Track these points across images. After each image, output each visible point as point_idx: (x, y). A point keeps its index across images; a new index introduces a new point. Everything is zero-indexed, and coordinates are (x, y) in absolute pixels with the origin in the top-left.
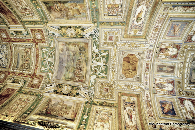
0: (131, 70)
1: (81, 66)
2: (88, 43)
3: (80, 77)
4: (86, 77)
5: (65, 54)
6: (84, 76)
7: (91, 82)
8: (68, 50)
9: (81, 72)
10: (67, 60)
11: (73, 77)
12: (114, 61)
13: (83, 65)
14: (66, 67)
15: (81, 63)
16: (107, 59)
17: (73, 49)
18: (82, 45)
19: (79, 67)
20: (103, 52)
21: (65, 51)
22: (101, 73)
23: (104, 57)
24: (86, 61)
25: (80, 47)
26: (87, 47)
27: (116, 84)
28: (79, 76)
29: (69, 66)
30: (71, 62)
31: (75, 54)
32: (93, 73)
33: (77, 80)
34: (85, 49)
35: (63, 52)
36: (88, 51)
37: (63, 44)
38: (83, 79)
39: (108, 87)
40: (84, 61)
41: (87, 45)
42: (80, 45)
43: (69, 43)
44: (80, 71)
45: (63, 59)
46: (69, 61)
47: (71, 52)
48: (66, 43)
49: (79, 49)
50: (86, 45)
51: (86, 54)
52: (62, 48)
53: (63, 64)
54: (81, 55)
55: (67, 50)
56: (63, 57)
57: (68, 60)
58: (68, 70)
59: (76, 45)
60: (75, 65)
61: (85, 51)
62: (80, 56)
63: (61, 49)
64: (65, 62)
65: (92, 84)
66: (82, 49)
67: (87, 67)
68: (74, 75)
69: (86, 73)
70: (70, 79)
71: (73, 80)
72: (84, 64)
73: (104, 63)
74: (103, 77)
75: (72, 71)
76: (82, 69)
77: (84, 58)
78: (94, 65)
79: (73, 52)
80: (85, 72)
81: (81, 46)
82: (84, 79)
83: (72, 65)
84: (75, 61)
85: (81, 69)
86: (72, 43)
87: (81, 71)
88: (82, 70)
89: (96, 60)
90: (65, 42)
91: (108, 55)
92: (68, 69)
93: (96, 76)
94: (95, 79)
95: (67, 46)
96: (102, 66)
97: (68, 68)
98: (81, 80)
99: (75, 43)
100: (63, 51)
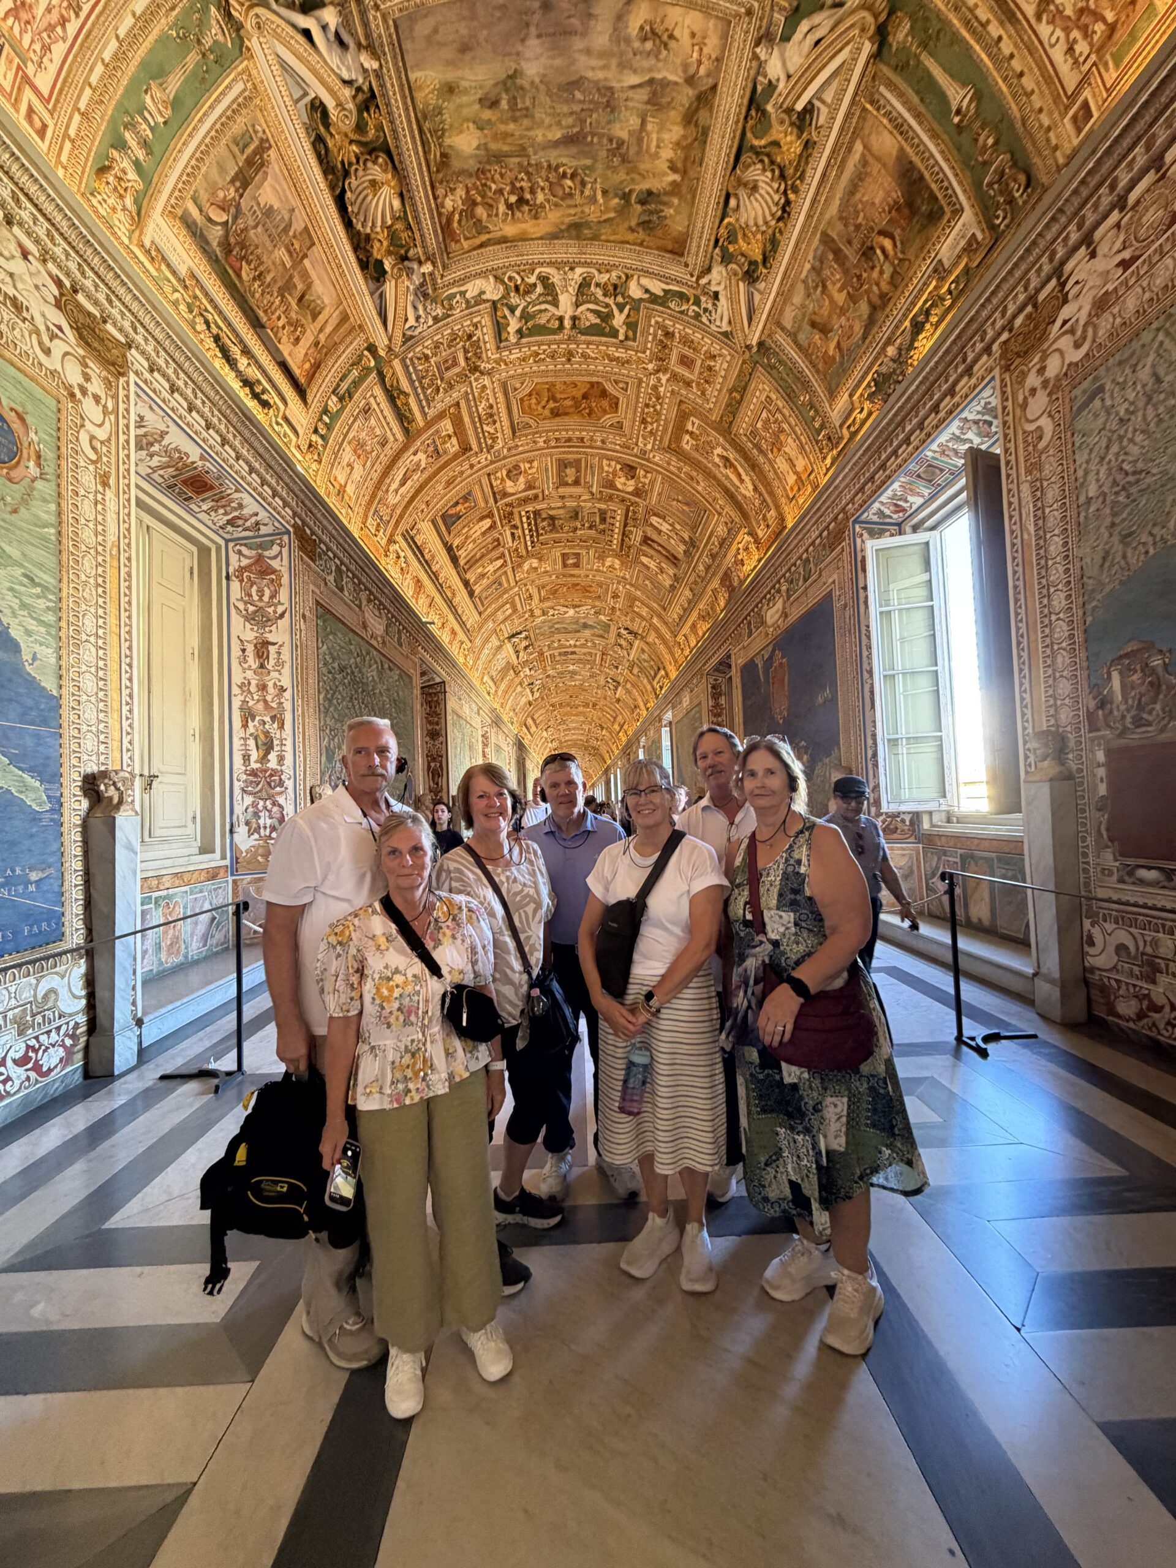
0: (552, 405)
1: (540, 197)
2: (682, 255)
3: (473, 216)
4: (481, 246)
5: (622, 66)
6: (484, 238)
7: (463, 289)
8: (648, 102)
9: (502, 208)
10: (577, 83)
11: (456, 164)
12: (584, 356)
13: (550, 215)
14: (519, 81)
15: (562, 199)
16: (593, 330)
17: (653, 149)
18: (675, 217)
19: (532, 192)
20: (628, 316)
21: (646, 64)
22: (518, 313)
23: (607, 317)
24: (576, 230)
25: (665, 199)
26: (660, 243)
27: (486, 380)
28: (474, 204)
29: (528, 103)
30: (559, 123)
31: (618, 148)
32: (510, 278)
33: (449, 204)
34: (651, 229)
35: (637, 44)
36: (635, 244)
37: (700, 63)
38: (466, 239)
39: (463, 363)
40: (576, 219)
41: (670, 247)
42: (676, 201)
43: (701, 123)
44: (506, 201)
45: (578, 43)
46: (566, 101)
47: (634, 122)
48: (705, 98)
49: (650, 193)
50: (676, 241)
51: (622, 229)
52: (672, 44)
53: (534, 45)
54: (616, 195)
55: (654, 93)
56: (600, 37)
57: (578, 95)
58: (494, 104)
59: (676, 177)
60: (541, 153)
61: (641, 230)
62: (605, 192)
63: (669, 23)
64: (558, 62)
65: (454, 296)
66: (651, 213)
67: (541, 238)
68: (472, 165)
69: (503, 240)
70: (435, 153)
71: (440, 176)
72: (553, 218)
73: (574, 319)
74: (499, 329)
75: (493, 146)
76: (526, 208)
77: (593, 213)
78: (556, 278)
79: (633, 141)
80: (510, 230)
81: (672, 211)
82: (466, 245)
83: (539, 135)
84: (574, 150)
85: (521, 201)
86: (695, 153)
87: (509, 206)
88: (518, 215)
89: (584, 285)
90: (714, 88)
91: (614, 333)
92: (504, 104)
93: (503, 297)
94: (484, 297)
95: (685, 96)
96: (558, 313)
97: (513, 102)
98: (455, 225)
99: (692, 174)
100: (649, 45)
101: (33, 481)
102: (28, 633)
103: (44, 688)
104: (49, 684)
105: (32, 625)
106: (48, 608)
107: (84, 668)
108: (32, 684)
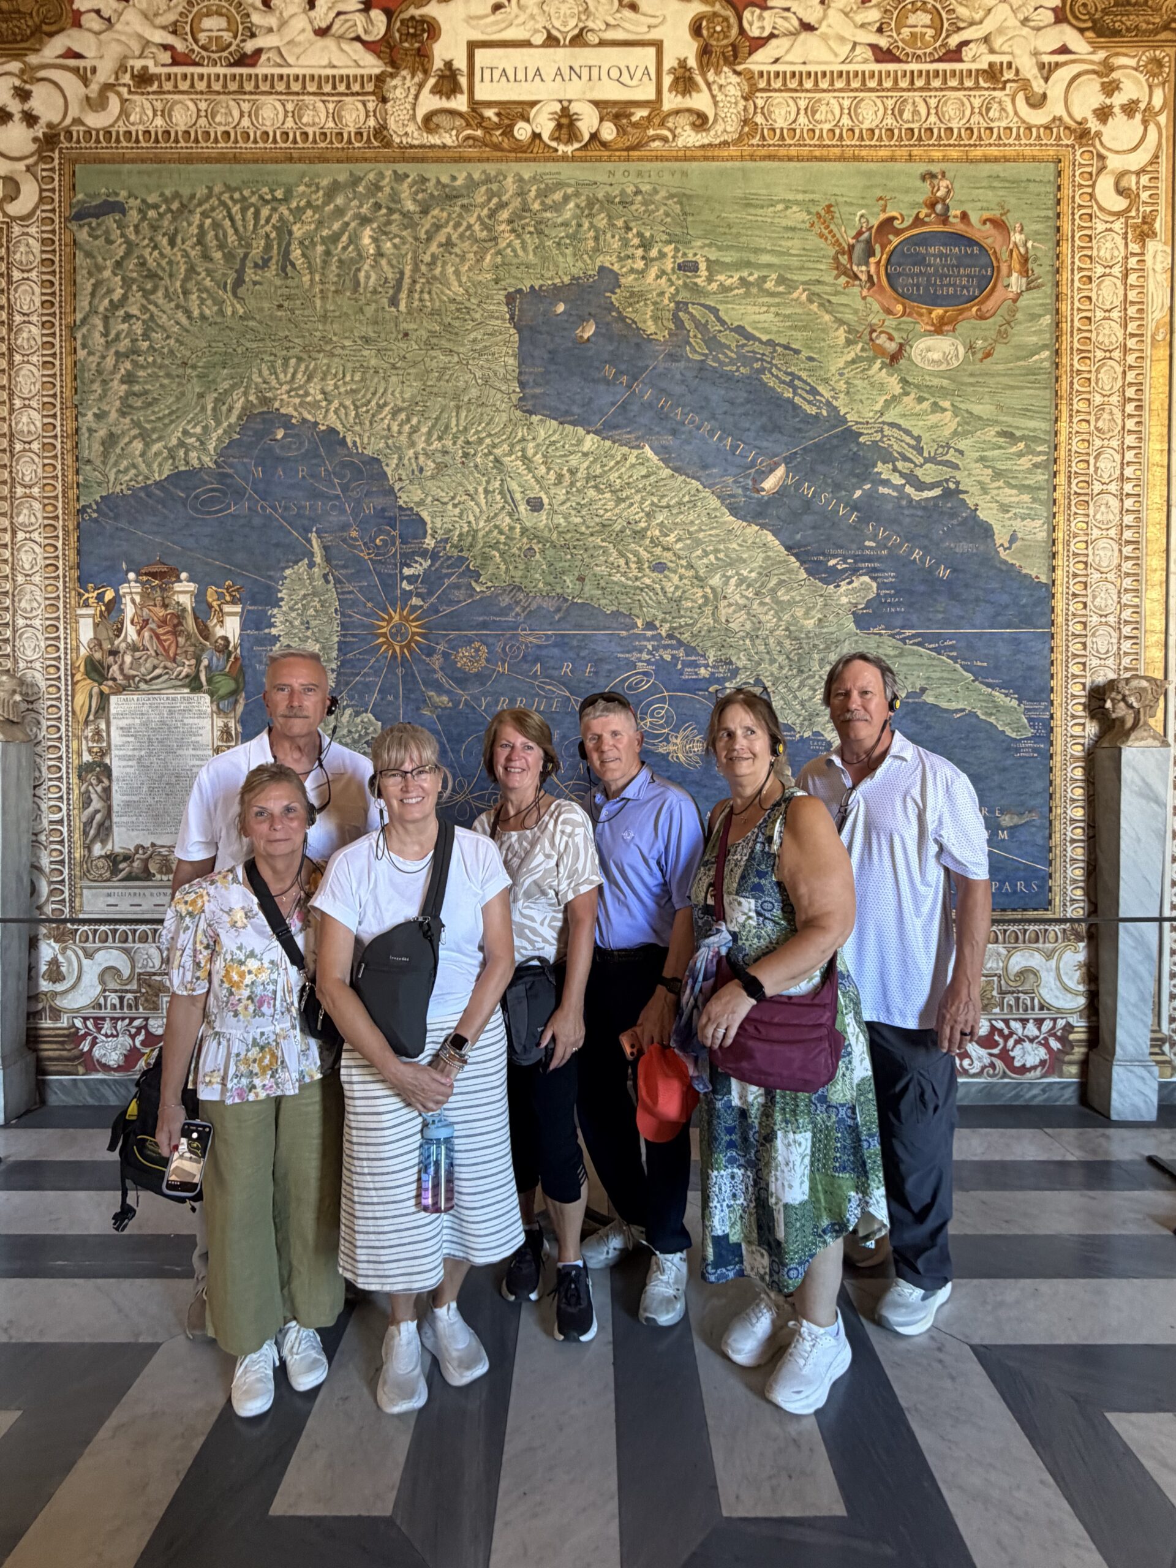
101: (1015, 301)
102: (1004, 508)
103: (1026, 576)
104: (1036, 570)
105: (1009, 495)
106: (1036, 466)
107: (1096, 532)
108: (1010, 573)
